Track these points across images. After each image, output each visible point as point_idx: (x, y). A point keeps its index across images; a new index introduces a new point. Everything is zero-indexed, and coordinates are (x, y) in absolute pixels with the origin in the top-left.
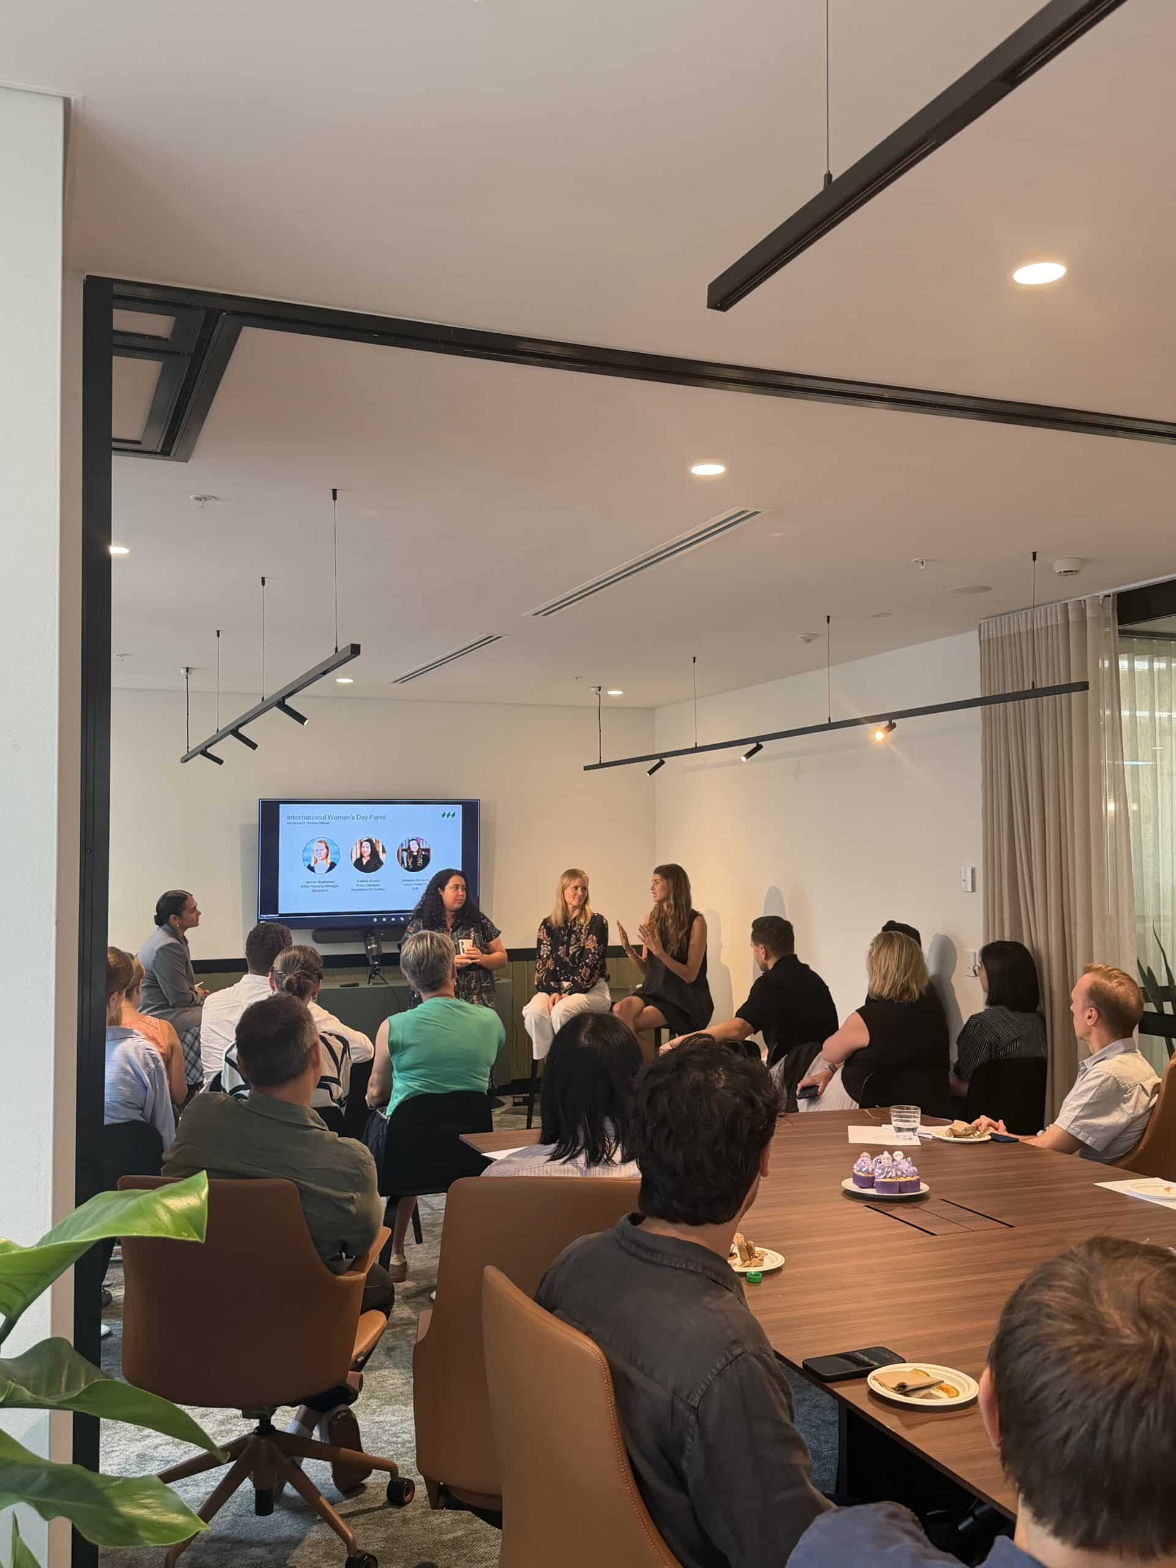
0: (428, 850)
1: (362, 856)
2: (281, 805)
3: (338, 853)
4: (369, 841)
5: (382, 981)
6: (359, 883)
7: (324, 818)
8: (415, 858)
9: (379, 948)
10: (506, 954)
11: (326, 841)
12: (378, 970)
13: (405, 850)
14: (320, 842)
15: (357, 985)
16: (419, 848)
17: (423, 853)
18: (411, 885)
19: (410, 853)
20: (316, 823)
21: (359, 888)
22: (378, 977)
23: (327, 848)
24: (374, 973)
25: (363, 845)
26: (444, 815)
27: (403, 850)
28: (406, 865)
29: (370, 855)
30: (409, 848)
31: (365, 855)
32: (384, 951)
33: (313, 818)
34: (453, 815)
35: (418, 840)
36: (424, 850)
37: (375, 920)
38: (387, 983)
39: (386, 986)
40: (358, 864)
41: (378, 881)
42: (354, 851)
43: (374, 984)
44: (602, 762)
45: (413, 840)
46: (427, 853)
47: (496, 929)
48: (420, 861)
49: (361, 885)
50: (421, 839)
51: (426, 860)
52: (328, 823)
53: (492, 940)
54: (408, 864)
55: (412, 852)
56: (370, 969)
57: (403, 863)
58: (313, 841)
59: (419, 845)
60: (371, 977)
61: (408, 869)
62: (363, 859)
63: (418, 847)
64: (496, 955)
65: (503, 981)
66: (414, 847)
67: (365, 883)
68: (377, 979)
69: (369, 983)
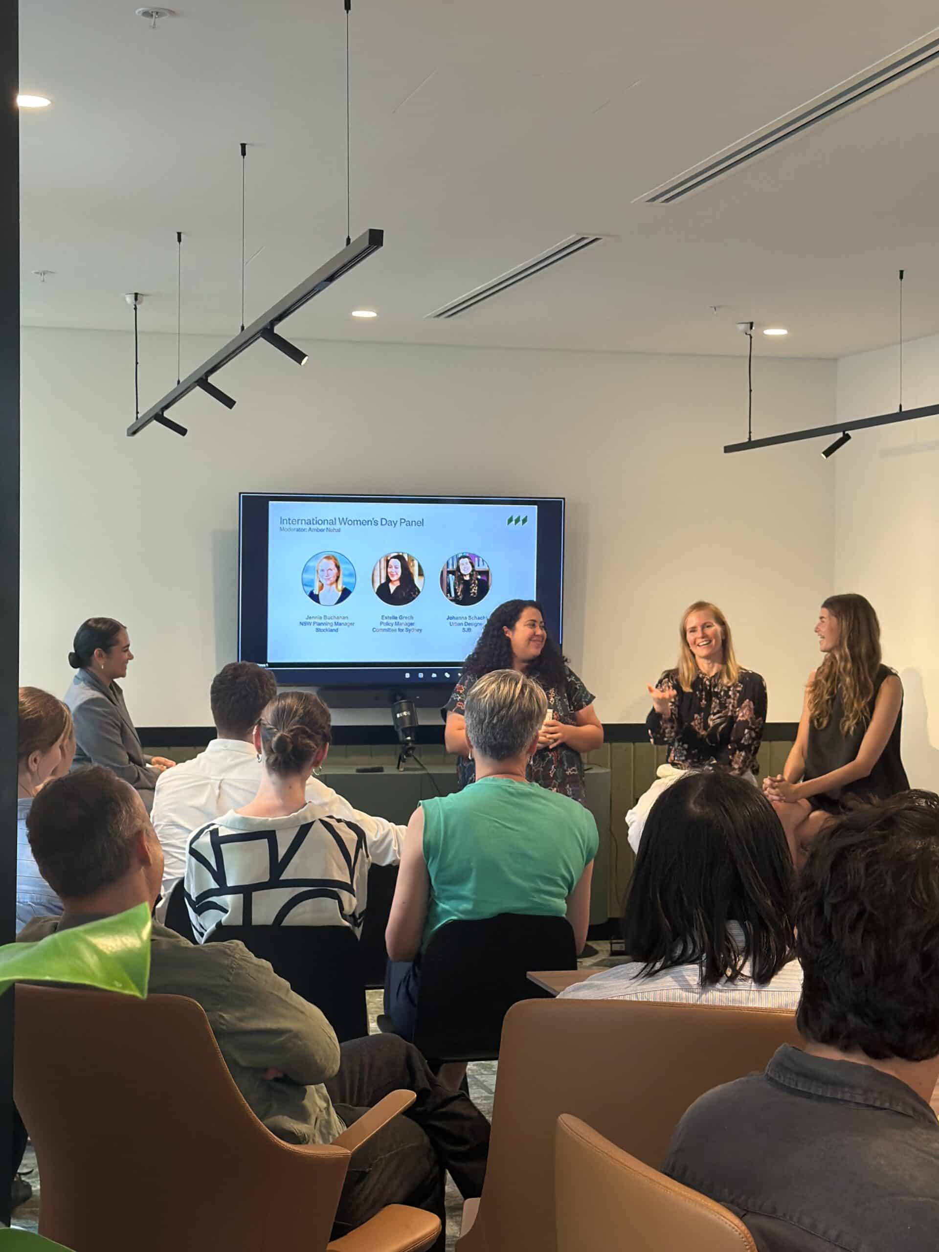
0: (486, 573)
1: (388, 580)
2: (271, 503)
3: (353, 575)
4: (399, 557)
5: (418, 766)
6: (385, 621)
7: (333, 522)
8: (467, 584)
9: (412, 717)
10: (601, 732)
11: (336, 555)
12: (412, 748)
13: (453, 573)
14: (328, 558)
15: (380, 770)
16: (473, 571)
17: (479, 577)
18: (460, 624)
19: (460, 577)
20: (322, 530)
21: (383, 627)
22: (412, 758)
23: (338, 567)
24: (405, 754)
25: (390, 563)
26: (510, 520)
27: (449, 572)
28: (453, 595)
29: (400, 579)
30: (458, 568)
31: (392, 579)
32: (422, 722)
33: (317, 522)
34: (525, 521)
35: (471, 558)
36: (480, 573)
37: (407, 675)
38: (424, 769)
39: (423, 772)
40: (383, 592)
41: (412, 618)
42: (377, 573)
43: (405, 770)
44: (753, 439)
45: (464, 557)
46: (485, 578)
47: (587, 693)
48: (474, 590)
49: (387, 624)
50: (475, 556)
51: (484, 588)
52: (339, 530)
53: (581, 707)
54: (456, 593)
55: (462, 575)
56: (399, 748)
57: (449, 591)
58: (316, 557)
59: (473, 566)
60: (400, 759)
61: (456, 600)
62: (390, 585)
63: (471, 569)
64: (587, 729)
65: (596, 770)
66: (466, 568)
67: (393, 621)
68: (410, 763)
69: (398, 768)
